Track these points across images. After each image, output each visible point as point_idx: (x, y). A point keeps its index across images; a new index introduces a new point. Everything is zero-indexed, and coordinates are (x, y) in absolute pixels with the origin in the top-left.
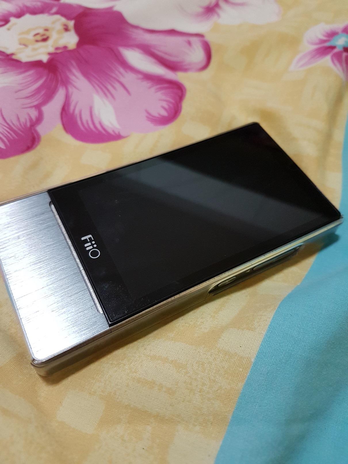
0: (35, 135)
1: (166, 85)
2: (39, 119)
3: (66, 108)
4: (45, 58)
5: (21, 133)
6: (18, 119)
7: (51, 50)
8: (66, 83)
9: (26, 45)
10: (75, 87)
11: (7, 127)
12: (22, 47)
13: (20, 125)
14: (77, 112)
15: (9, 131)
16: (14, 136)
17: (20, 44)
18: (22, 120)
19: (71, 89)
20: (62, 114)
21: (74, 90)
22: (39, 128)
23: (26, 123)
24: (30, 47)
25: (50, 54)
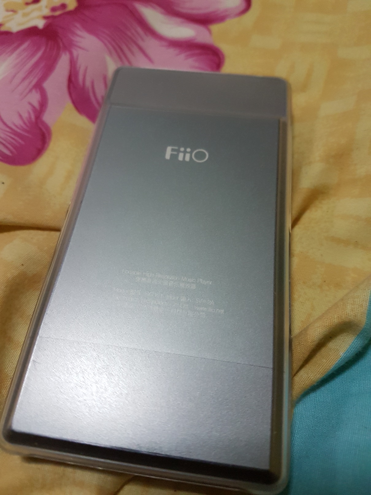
0: (44, 130)
1: (197, 51)
2: (43, 103)
3: (73, 79)
4: (41, 24)
5: (26, 134)
6: (20, 116)
7: (46, 12)
8: (69, 47)
9: (14, 11)
10: (80, 48)
11: (11, 133)
12: (11, 13)
13: (25, 123)
14: (88, 84)
15: (13, 136)
16: (20, 141)
17: (7, 11)
18: (25, 115)
19: (75, 53)
20: (69, 87)
21: (80, 52)
22: (47, 118)
23: (30, 118)
24: (20, 13)
25: (45, 18)
